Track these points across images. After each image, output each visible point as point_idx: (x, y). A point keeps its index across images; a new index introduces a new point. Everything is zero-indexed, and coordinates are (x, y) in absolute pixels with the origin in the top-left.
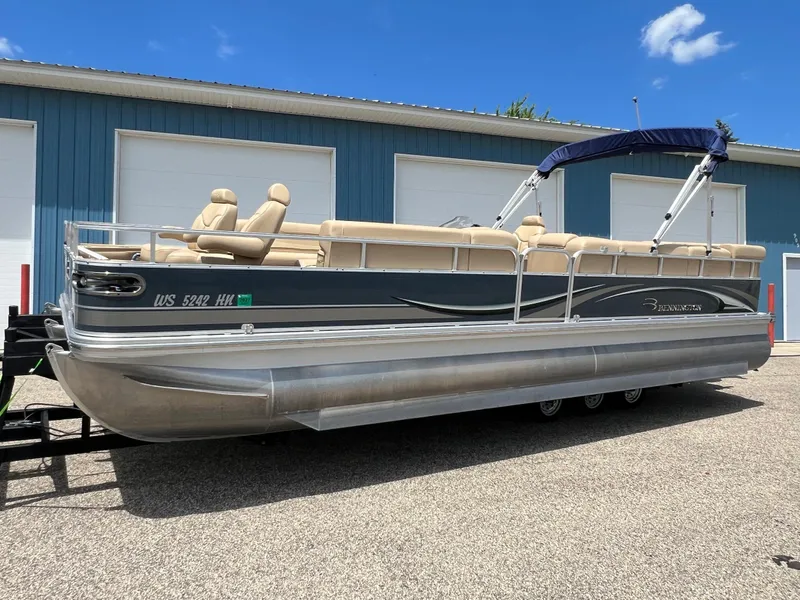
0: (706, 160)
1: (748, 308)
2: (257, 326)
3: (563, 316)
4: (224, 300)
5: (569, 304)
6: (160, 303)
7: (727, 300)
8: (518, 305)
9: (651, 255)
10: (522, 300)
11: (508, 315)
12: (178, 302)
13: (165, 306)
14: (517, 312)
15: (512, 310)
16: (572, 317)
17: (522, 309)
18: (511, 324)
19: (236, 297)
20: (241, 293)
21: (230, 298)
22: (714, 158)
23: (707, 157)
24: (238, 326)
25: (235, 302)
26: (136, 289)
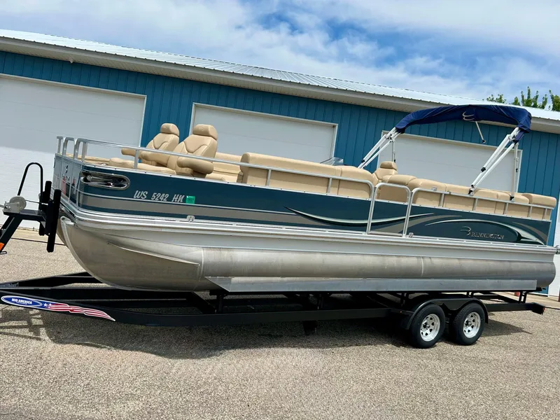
0: (516, 132)
1: (541, 242)
2: (197, 217)
3: (402, 232)
4: (178, 199)
5: (406, 225)
6: (138, 197)
7: (523, 234)
8: (370, 221)
9: (468, 196)
10: (373, 219)
11: (362, 227)
12: (149, 197)
13: (140, 198)
14: (369, 227)
15: (366, 225)
16: (407, 234)
17: (373, 224)
18: (364, 234)
19: (185, 198)
20: (189, 195)
21: (181, 198)
22: (521, 130)
23: (517, 129)
24: (185, 216)
25: (184, 200)
26: (123, 186)
